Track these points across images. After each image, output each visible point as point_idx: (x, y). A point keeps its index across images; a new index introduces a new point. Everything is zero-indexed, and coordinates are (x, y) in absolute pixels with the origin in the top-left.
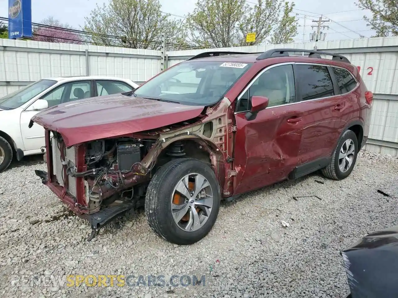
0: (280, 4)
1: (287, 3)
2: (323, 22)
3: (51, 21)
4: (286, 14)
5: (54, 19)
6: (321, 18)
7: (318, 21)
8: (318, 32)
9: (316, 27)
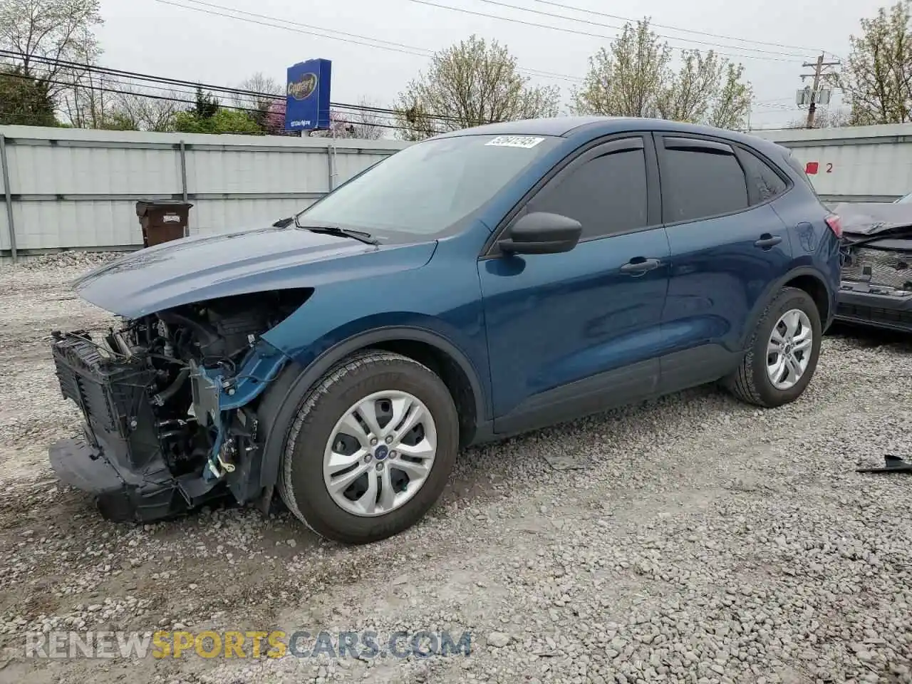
0: (721, 68)
1: (731, 66)
2: (825, 66)
3: (259, 82)
4: (731, 81)
5: (265, 78)
6: (821, 58)
7: (816, 65)
8: (816, 88)
9: (811, 77)
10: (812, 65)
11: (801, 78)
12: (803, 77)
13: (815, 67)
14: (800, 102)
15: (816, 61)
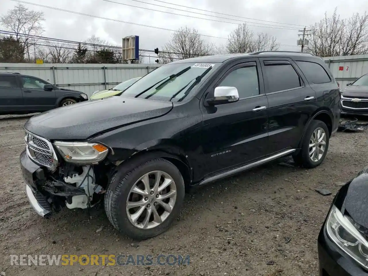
2: (306, 31)
6: (305, 29)
7: (303, 31)
8: (303, 39)
9: (302, 35)
10: (302, 31)
11: (298, 36)
12: (299, 35)
13: (303, 32)
14: (298, 44)
15: (303, 30)
